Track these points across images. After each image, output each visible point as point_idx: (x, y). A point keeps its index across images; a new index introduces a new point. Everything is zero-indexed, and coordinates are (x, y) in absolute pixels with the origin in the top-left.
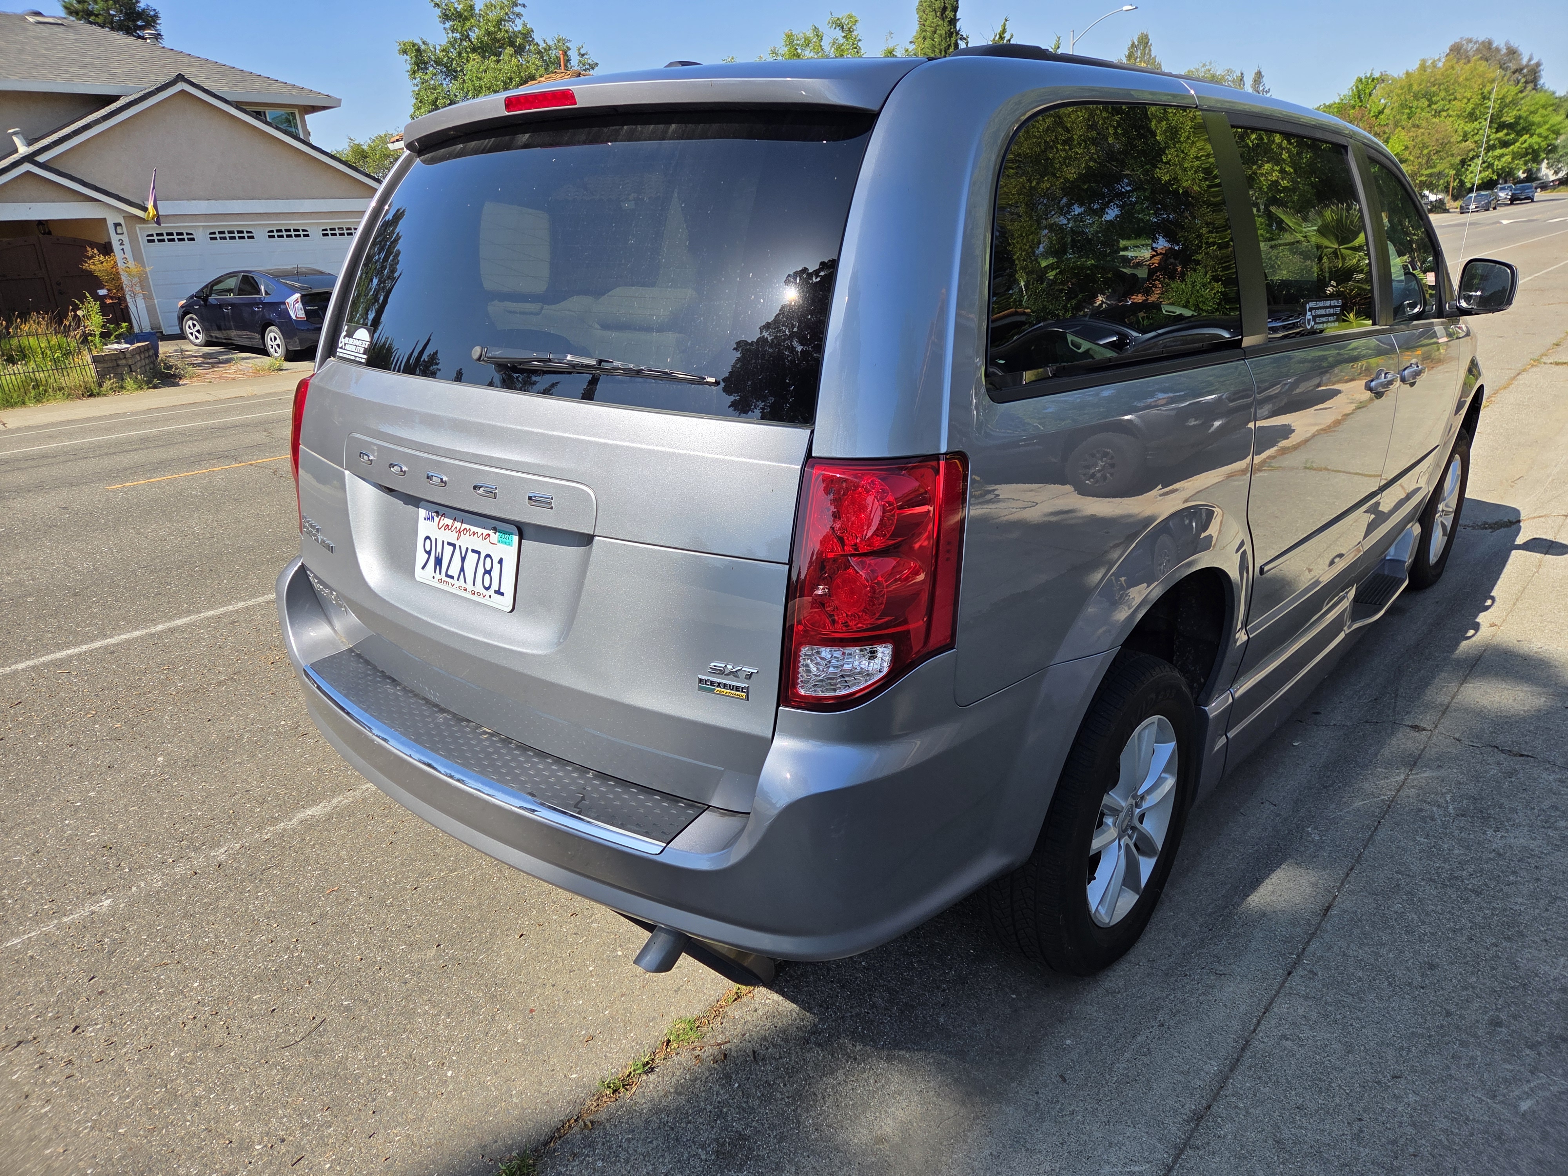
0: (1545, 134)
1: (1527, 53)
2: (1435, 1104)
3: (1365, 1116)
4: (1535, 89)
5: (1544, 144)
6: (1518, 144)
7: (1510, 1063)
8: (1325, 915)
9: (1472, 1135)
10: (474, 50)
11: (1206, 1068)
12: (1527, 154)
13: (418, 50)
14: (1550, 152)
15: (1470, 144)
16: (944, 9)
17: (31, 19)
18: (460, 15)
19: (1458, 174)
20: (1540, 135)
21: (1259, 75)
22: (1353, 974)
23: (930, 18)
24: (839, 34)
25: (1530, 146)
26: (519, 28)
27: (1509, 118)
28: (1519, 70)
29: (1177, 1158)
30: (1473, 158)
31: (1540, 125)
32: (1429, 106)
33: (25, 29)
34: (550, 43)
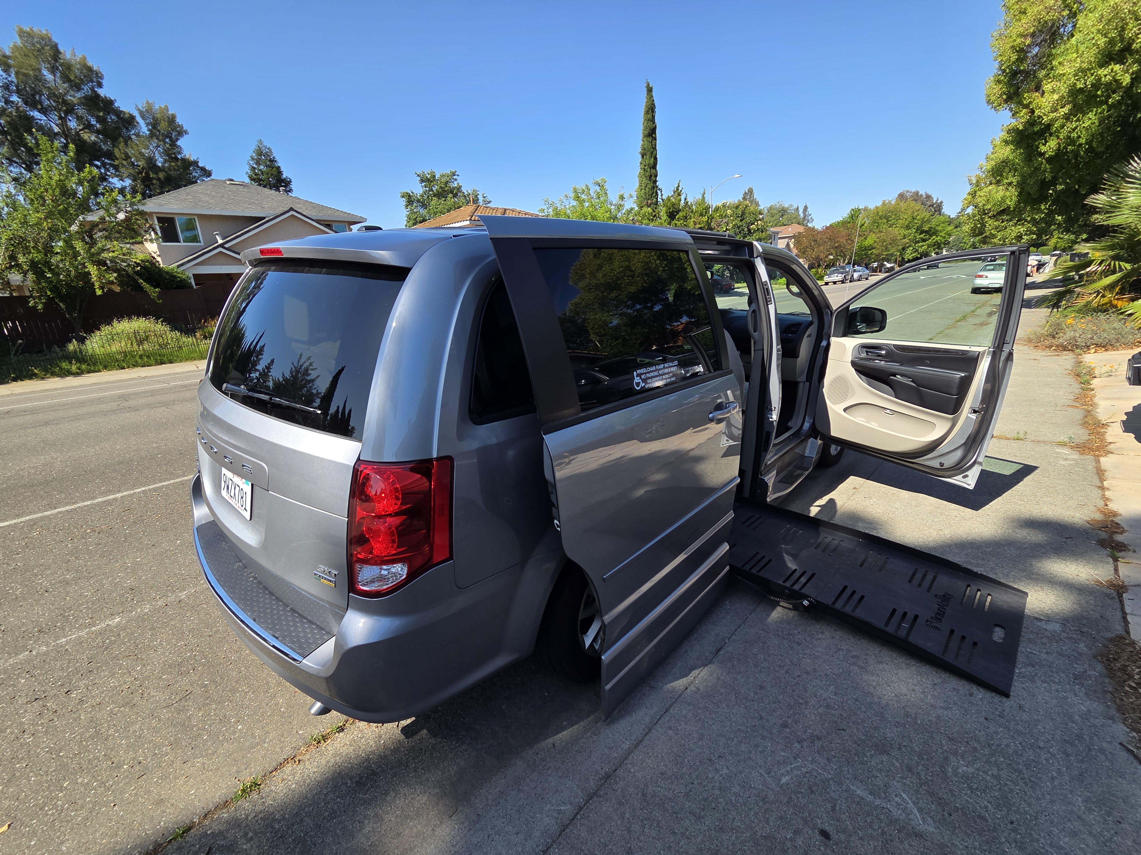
0: (944, 235)
1: (936, 197)
2: (736, 775)
3: (696, 782)
4: (940, 214)
5: (943, 241)
6: (930, 240)
7: (785, 752)
8: (716, 654)
9: (749, 797)
10: (435, 195)
11: (622, 746)
12: (935, 245)
13: (409, 196)
14: (946, 244)
15: (906, 240)
16: (651, 176)
17: (228, 182)
18: (428, 180)
19: (901, 255)
20: (941, 236)
21: (806, 208)
22: (719, 690)
23: (644, 180)
24: (598, 188)
25: (937, 241)
26: (456, 185)
27: (926, 228)
28: (932, 206)
29: (587, 802)
30: (908, 247)
31: (941, 232)
32: (887, 222)
33: (225, 187)
34: (470, 192)
